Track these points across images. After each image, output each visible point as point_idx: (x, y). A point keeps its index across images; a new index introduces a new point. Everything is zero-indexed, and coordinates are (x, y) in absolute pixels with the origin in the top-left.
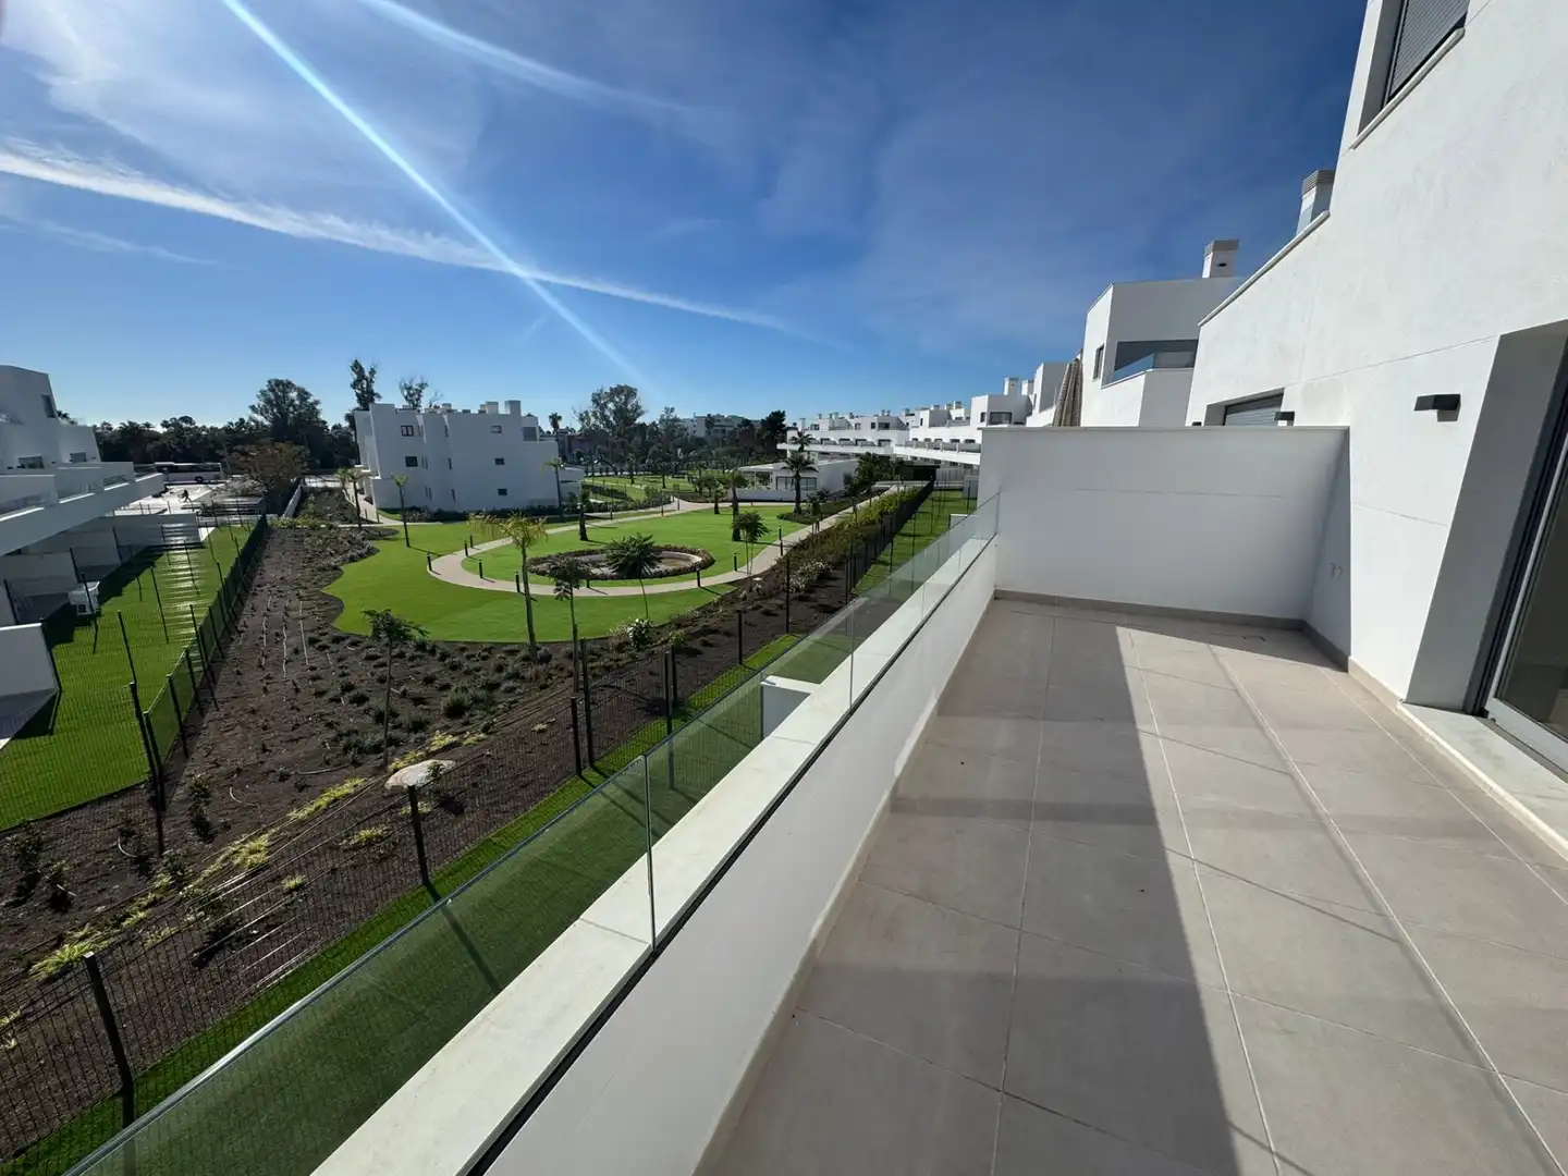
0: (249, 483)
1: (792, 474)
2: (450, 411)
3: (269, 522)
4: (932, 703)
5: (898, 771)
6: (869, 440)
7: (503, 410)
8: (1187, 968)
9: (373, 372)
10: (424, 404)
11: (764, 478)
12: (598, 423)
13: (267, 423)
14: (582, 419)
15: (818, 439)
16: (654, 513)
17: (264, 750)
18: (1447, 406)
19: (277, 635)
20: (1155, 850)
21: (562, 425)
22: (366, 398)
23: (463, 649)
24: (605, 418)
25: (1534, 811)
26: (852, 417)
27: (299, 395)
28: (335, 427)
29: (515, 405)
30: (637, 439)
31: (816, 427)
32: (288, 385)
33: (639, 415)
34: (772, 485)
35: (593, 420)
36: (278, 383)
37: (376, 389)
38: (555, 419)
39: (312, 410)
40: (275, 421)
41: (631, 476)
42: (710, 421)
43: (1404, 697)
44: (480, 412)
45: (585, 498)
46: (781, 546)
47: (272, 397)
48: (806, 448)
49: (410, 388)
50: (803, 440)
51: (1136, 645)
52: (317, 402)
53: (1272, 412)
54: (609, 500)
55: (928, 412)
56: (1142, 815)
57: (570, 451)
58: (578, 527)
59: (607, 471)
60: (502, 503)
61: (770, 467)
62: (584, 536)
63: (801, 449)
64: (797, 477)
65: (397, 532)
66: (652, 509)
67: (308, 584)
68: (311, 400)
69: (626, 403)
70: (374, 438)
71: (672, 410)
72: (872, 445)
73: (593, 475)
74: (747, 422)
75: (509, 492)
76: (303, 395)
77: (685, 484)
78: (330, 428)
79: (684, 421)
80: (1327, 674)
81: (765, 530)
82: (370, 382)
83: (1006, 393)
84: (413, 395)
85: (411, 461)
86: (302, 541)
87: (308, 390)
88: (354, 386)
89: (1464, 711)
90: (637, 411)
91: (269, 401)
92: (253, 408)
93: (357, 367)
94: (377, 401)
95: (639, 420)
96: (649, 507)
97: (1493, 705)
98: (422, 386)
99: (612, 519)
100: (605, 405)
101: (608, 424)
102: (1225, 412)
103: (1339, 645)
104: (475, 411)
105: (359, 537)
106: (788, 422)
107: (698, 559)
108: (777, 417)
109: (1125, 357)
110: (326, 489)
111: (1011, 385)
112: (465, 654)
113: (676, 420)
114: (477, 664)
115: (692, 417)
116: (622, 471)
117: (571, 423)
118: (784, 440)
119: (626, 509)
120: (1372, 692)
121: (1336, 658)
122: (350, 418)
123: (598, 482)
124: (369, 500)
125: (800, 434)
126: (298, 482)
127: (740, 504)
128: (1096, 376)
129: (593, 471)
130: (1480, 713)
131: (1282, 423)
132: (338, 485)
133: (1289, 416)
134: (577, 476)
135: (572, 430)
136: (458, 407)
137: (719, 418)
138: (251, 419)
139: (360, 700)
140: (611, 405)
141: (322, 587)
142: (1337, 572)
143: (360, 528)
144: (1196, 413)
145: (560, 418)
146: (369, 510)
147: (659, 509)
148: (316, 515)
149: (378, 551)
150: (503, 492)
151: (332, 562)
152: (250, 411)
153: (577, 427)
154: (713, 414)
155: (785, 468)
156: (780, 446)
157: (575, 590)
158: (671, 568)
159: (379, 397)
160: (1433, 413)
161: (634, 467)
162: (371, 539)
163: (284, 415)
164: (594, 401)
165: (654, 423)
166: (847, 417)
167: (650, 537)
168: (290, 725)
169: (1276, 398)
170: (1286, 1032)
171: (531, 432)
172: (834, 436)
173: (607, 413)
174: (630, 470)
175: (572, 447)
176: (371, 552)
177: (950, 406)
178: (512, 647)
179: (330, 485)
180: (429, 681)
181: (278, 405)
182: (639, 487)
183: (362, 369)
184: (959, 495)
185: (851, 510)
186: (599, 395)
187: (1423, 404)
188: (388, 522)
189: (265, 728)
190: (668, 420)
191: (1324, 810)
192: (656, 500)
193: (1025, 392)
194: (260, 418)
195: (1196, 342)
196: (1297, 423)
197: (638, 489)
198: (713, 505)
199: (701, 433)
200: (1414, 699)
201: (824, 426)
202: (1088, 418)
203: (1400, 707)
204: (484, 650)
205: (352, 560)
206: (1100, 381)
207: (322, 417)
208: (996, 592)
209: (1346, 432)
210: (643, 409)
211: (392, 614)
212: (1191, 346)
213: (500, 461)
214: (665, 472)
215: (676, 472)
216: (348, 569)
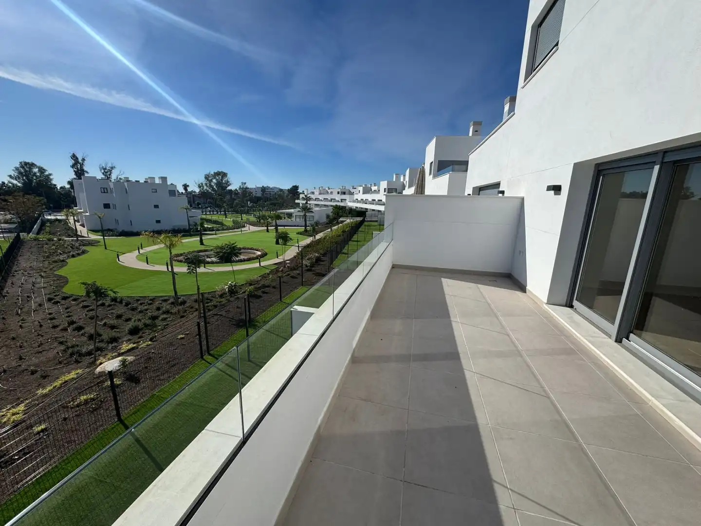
0: (9, 217)
1: (302, 214)
2: (128, 181)
3: (22, 237)
4: (368, 314)
5: (354, 346)
6: (337, 199)
7: (157, 181)
8: (474, 418)
9: (83, 160)
10: (114, 177)
11: (290, 215)
12: (208, 189)
13: (19, 185)
14: (199, 187)
15: (314, 198)
16: (238, 232)
17: (21, 358)
18: (557, 189)
19: (28, 297)
20: (460, 370)
21: (189, 189)
22: (80, 173)
23: (138, 300)
24: (211, 186)
25: (590, 342)
26: (329, 189)
27: (39, 171)
28: (61, 188)
29: (164, 179)
30: (228, 197)
31: (313, 193)
32: (33, 165)
33: (229, 185)
34: (293, 219)
35: (205, 187)
36: (26, 164)
37: (85, 168)
38: (186, 187)
39: (48, 178)
40: (24, 184)
41: (225, 214)
42: (264, 189)
43: (546, 302)
44: (145, 182)
45: (202, 225)
46: (298, 246)
47: (22, 170)
48: (308, 202)
49: (105, 169)
50: (307, 199)
51: (450, 286)
52: (50, 175)
53: (496, 190)
54: (215, 225)
55: (362, 187)
56: (454, 356)
57: (194, 202)
58: (199, 239)
59: (213, 212)
60: (158, 227)
61: (292, 211)
62: (202, 243)
63: (307, 203)
64: (305, 215)
65: (99, 242)
66: (236, 230)
67: (46, 270)
68: (47, 173)
69: (222, 180)
70: (85, 193)
71: (245, 183)
72: (339, 201)
73: (206, 214)
74: (281, 190)
75: (161, 221)
76: (42, 170)
77: (252, 218)
78: (58, 188)
79: (251, 189)
80: (519, 294)
81: (291, 239)
82: (82, 165)
83: (394, 180)
84: (107, 172)
85: (107, 206)
86: (43, 247)
87: (45, 168)
88: (73, 166)
89: (566, 306)
90: (228, 184)
91: (20, 173)
92: (10, 176)
93: (74, 157)
94: (86, 175)
95: (229, 188)
96: (235, 229)
97: (576, 303)
98: (112, 168)
99: (216, 235)
100: (211, 180)
101: (213, 189)
102: (479, 190)
103: (523, 282)
104: (142, 181)
105: (77, 244)
106: (300, 190)
107: (259, 253)
108: (295, 188)
109: (442, 166)
110: (57, 220)
111: (396, 177)
112: (139, 302)
113: (247, 188)
114: (146, 307)
115: (254, 187)
116: (221, 212)
117: (194, 188)
118: (298, 198)
119: (223, 230)
120: (534, 300)
121: (522, 288)
122: (70, 183)
123: (209, 217)
124: (83, 225)
125: (306, 196)
126: (39, 216)
127: (279, 228)
128: (430, 174)
129: (206, 212)
130: (571, 306)
131: (500, 195)
132: (64, 217)
133: (503, 192)
134: (198, 214)
135: (195, 192)
136: (133, 179)
137: (268, 188)
138: (9, 182)
139: (80, 328)
140: (214, 181)
141: (55, 271)
142: (521, 254)
143: (78, 240)
144: (469, 190)
145: (188, 186)
146: (83, 231)
147: (240, 230)
148: (50, 233)
149: (89, 252)
150: (158, 222)
151: (61, 258)
152: (9, 178)
153: (197, 190)
154: (265, 186)
155: (299, 211)
156: (297, 201)
157: (198, 269)
158: (246, 258)
159: (87, 172)
160: (553, 192)
161: (227, 210)
162: (84, 245)
163: (31, 181)
164: (206, 178)
165: (236, 189)
166: (327, 189)
167: (235, 243)
168: (37, 344)
169: (497, 185)
170: (511, 439)
171: (173, 192)
172: (321, 197)
173: (213, 184)
174: (225, 211)
175: (195, 200)
176: (84, 252)
177: (371, 185)
178: (165, 298)
179: (59, 218)
180: (119, 317)
181: (26, 175)
182: (229, 219)
183: (77, 158)
184: (376, 224)
185: (329, 230)
186: (208, 175)
187: (550, 188)
188: (93, 237)
189: (21, 347)
190: (243, 188)
191: (520, 347)
192: (238, 226)
193: (402, 180)
194: (15, 182)
195: (468, 161)
196: (506, 195)
197: (229, 221)
198: (266, 228)
199: (259, 194)
200: (550, 302)
201: (317, 193)
202: (428, 191)
203: (545, 305)
204: (151, 300)
205: (73, 256)
206: (432, 176)
207: (54, 182)
208: (393, 265)
209: (523, 199)
210: (230, 183)
211: (96, 283)
212: (466, 163)
213: (156, 206)
214: (242, 213)
215: (247, 213)
216: (71, 261)
